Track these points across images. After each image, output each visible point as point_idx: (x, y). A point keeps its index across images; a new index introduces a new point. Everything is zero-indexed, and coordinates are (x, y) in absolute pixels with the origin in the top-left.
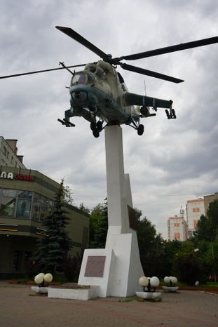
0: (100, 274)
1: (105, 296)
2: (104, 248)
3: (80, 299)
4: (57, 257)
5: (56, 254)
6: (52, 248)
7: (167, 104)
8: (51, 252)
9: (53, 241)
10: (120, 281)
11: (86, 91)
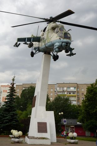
3: (47, 144)
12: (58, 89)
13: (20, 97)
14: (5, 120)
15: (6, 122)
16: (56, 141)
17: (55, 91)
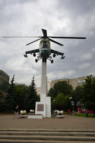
0: (43, 110)
1: (45, 117)
2: (40, 101)
3: (38, 118)
4: (13, 104)
5: (13, 103)
6: (11, 101)
7: (62, 54)
8: (11, 102)
9: (11, 98)
10: (48, 112)
11: (48, 51)
12: (79, 81)
13: (53, 89)
14: (28, 103)
15: (29, 105)
16: (50, 117)
17: (78, 83)
